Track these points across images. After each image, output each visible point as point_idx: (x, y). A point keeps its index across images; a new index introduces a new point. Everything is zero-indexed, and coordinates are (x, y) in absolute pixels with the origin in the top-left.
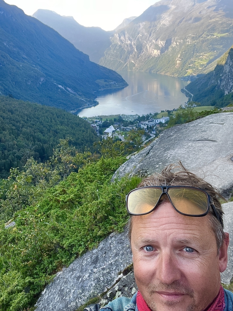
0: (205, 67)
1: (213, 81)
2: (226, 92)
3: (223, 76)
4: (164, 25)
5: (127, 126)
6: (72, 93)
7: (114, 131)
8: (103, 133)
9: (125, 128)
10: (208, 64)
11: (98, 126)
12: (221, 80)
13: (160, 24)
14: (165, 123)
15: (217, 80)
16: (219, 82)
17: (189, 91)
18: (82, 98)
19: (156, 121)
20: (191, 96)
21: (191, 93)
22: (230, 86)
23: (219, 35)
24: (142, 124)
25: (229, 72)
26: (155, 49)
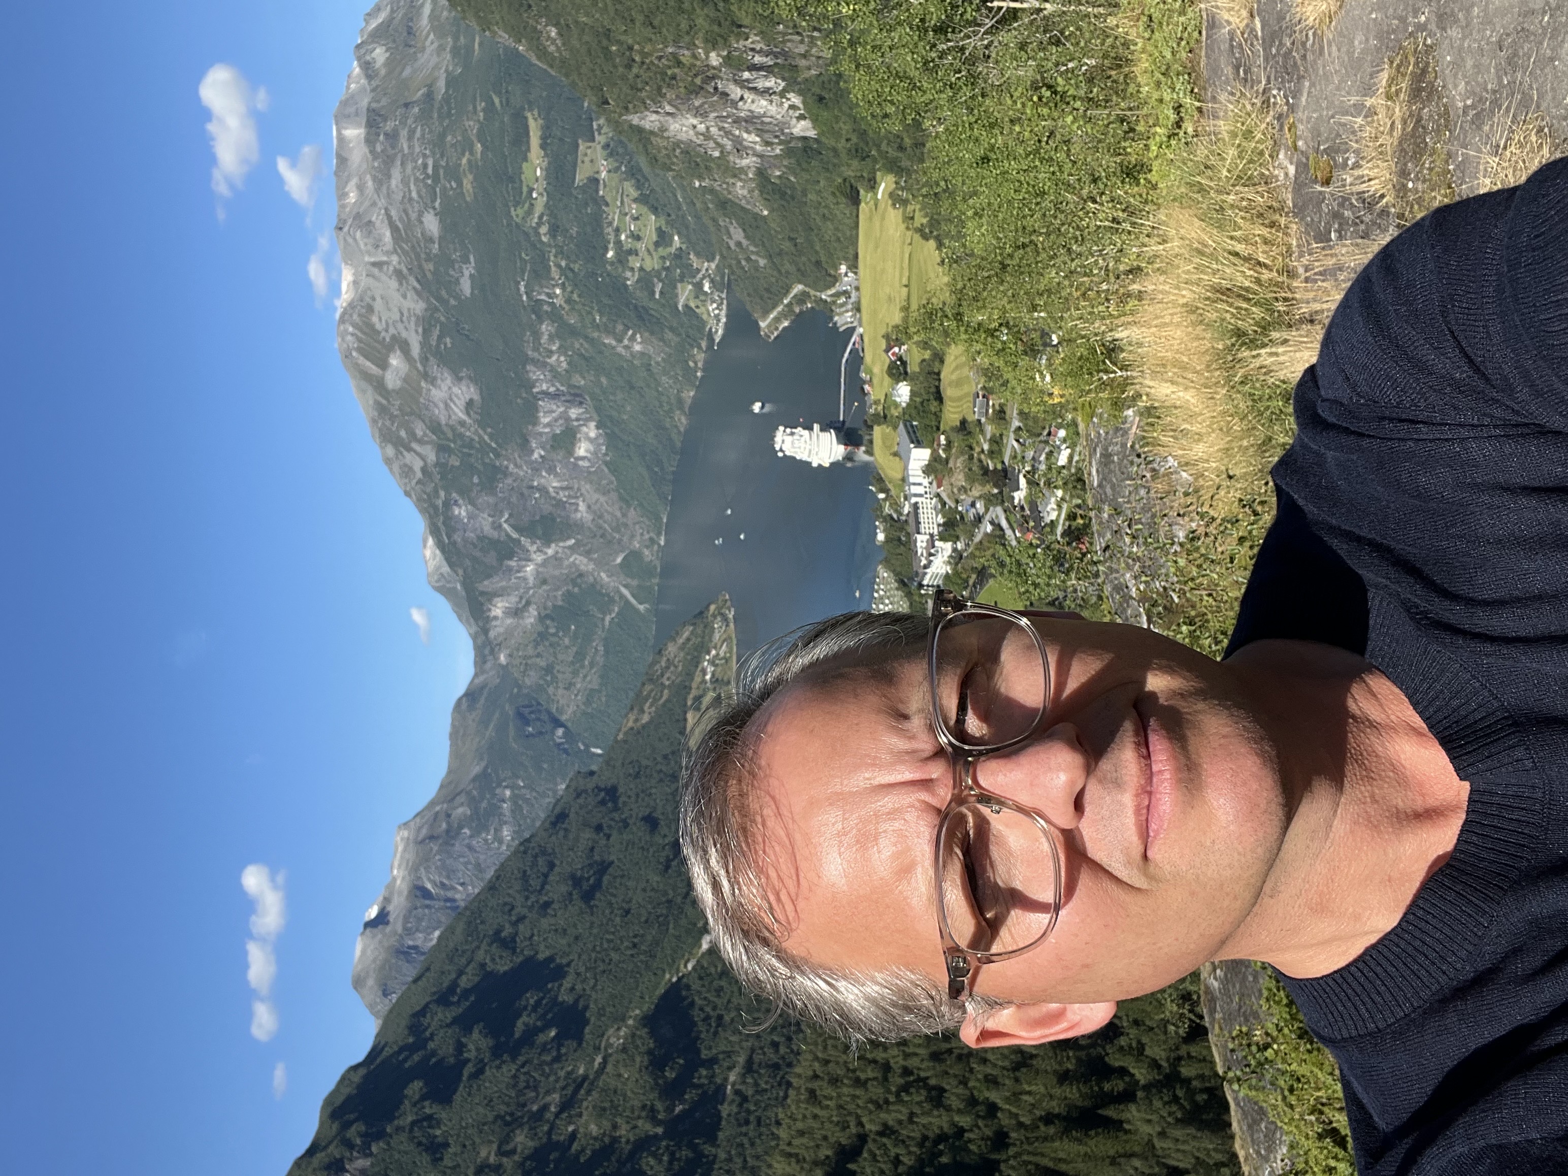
0: (669, 220)
1: (740, 189)
3: (717, 145)
10: (656, 209)
12: (740, 148)
14: (932, 444)
15: (737, 173)
16: (744, 162)
20: (803, 296)
21: (789, 292)
22: (772, 109)
23: (536, 154)
25: (702, 116)
26: (570, 452)
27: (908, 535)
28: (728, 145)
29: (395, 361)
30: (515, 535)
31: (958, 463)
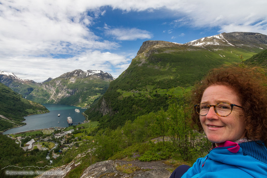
0: (94, 102)
1: (97, 109)
2: (104, 114)
3: (102, 107)
4: (72, 82)
5: (45, 138)
6: (3, 119)
7: (34, 143)
8: (24, 145)
9: (43, 139)
10: (95, 101)
11: (20, 140)
12: (101, 109)
13: (70, 82)
14: (72, 133)
15: (99, 109)
16: (100, 109)
17: (86, 114)
18: (12, 121)
19: (66, 132)
20: (87, 117)
21: (87, 115)
22: (105, 112)
23: (99, 89)
24: (56, 135)
25: (104, 105)
26: (67, 93)
27: (60, 133)
28: (102, 108)
29: (77, 75)
30: (56, 87)
31: (70, 137)
